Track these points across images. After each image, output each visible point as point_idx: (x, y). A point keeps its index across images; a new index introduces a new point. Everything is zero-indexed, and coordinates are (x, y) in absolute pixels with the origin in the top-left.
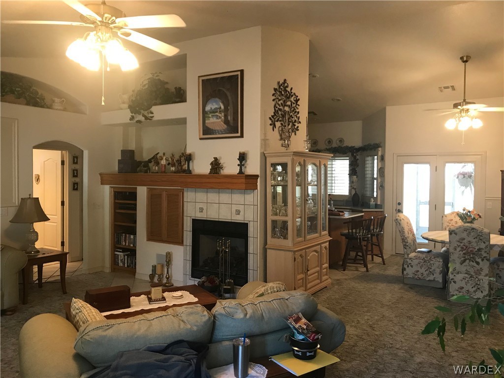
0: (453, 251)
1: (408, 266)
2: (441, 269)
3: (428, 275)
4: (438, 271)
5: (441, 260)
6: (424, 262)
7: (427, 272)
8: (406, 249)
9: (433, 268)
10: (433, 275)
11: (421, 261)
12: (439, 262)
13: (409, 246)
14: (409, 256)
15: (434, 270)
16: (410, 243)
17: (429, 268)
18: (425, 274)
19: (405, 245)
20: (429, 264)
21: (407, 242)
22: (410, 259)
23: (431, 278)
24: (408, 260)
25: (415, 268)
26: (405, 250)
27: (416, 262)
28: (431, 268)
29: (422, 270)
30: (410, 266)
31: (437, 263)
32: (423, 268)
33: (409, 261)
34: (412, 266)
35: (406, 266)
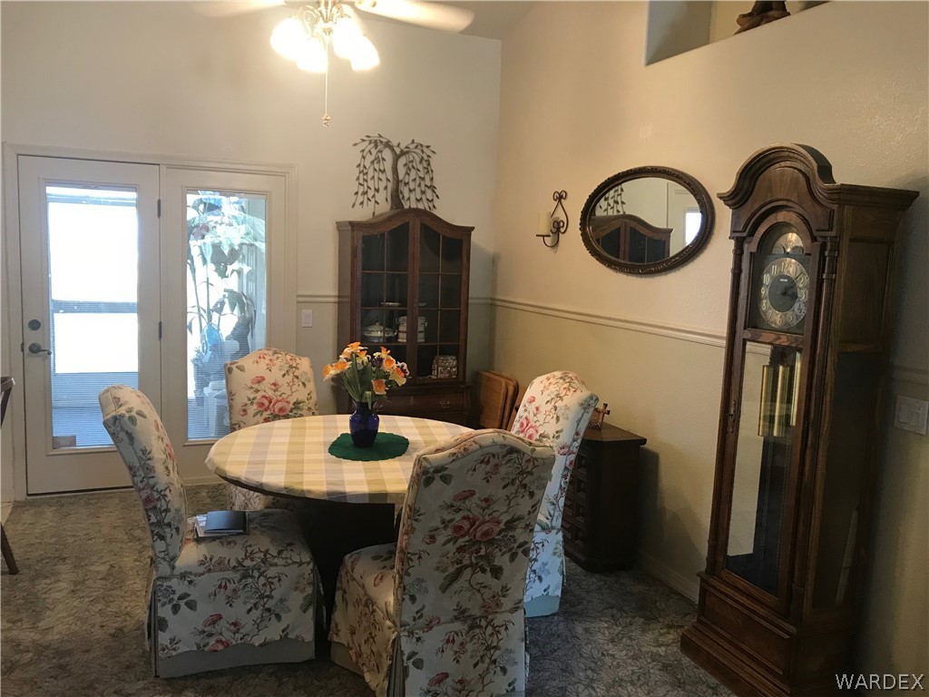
0: (423, 546)
1: (176, 609)
2: (309, 590)
3: (258, 625)
4: (297, 599)
5: (306, 557)
6: (244, 577)
7: (256, 614)
8: (162, 538)
9: (277, 595)
10: (278, 617)
11: (229, 574)
12: (301, 564)
13: (175, 524)
14: (178, 563)
15: (282, 601)
16: (177, 511)
17: (262, 597)
18: (248, 622)
19: (159, 524)
20: (262, 580)
21: (167, 510)
22: (183, 576)
23: (273, 632)
24: (174, 583)
25: (205, 610)
26: (160, 545)
27: (210, 581)
28: (270, 597)
29: (238, 611)
30: (183, 606)
31: (293, 571)
32: (238, 603)
33: (179, 587)
34: (191, 605)
35: (164, 612)
